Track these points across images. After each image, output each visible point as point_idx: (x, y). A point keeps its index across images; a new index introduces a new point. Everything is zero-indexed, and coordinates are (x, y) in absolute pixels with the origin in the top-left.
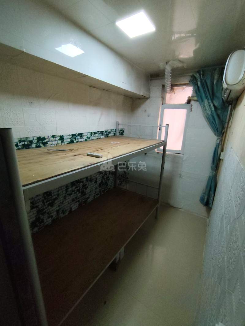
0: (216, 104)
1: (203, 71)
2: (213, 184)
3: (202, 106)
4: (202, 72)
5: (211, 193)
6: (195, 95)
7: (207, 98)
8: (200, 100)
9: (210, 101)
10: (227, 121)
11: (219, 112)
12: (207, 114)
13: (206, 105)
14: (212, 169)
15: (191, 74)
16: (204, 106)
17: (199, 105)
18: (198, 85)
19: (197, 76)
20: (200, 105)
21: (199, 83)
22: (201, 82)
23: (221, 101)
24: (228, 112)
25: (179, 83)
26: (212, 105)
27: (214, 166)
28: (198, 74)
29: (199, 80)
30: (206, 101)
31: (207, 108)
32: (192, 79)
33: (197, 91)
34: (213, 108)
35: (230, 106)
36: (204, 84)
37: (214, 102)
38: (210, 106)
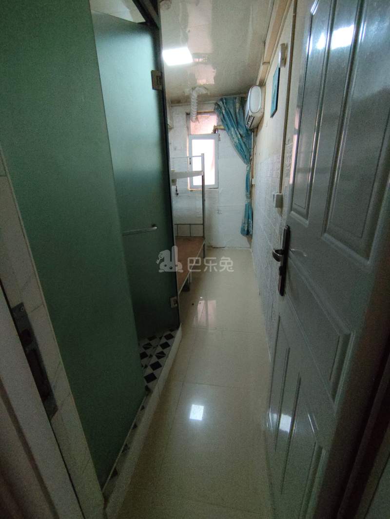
0: (241, 133)
1: (225, 99)
2: (250, 212)
3: (230, 134)
4: (224, 101)
5: (250, 220)
6: (221, 123)
7: (233, 127)
8: (227, 128)
9: (236, 130)
10: (252, 148)
11: (245, 139)
12: (235, 142)
13: (233, 133)
14: (247, 197)
15: (214, 102)
16: (232, 135)
17: (226, 133)
18: (222, 113)
19: (221, 103)
20: (228, 133)
21: (224, 111)
22: (225, 109)
23: (245, 129)
24: (251, 140)
25: (202, 111)
26: (238, 133)
27: (248, 193)
28: (221, 102)
29: (223, 108)
30: (232, 129)
31: (234, 136)
32: (216, 107)
33: (223, 120)
34: (239, 136)
35: (253, 133)
36: (228, 113)
37: (239, 130)
38: (236, 134)
